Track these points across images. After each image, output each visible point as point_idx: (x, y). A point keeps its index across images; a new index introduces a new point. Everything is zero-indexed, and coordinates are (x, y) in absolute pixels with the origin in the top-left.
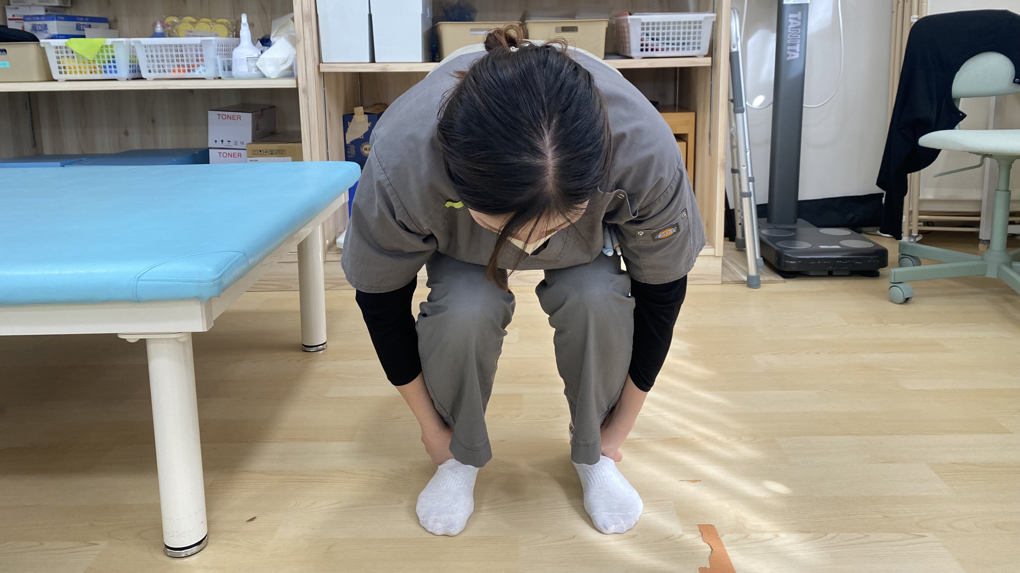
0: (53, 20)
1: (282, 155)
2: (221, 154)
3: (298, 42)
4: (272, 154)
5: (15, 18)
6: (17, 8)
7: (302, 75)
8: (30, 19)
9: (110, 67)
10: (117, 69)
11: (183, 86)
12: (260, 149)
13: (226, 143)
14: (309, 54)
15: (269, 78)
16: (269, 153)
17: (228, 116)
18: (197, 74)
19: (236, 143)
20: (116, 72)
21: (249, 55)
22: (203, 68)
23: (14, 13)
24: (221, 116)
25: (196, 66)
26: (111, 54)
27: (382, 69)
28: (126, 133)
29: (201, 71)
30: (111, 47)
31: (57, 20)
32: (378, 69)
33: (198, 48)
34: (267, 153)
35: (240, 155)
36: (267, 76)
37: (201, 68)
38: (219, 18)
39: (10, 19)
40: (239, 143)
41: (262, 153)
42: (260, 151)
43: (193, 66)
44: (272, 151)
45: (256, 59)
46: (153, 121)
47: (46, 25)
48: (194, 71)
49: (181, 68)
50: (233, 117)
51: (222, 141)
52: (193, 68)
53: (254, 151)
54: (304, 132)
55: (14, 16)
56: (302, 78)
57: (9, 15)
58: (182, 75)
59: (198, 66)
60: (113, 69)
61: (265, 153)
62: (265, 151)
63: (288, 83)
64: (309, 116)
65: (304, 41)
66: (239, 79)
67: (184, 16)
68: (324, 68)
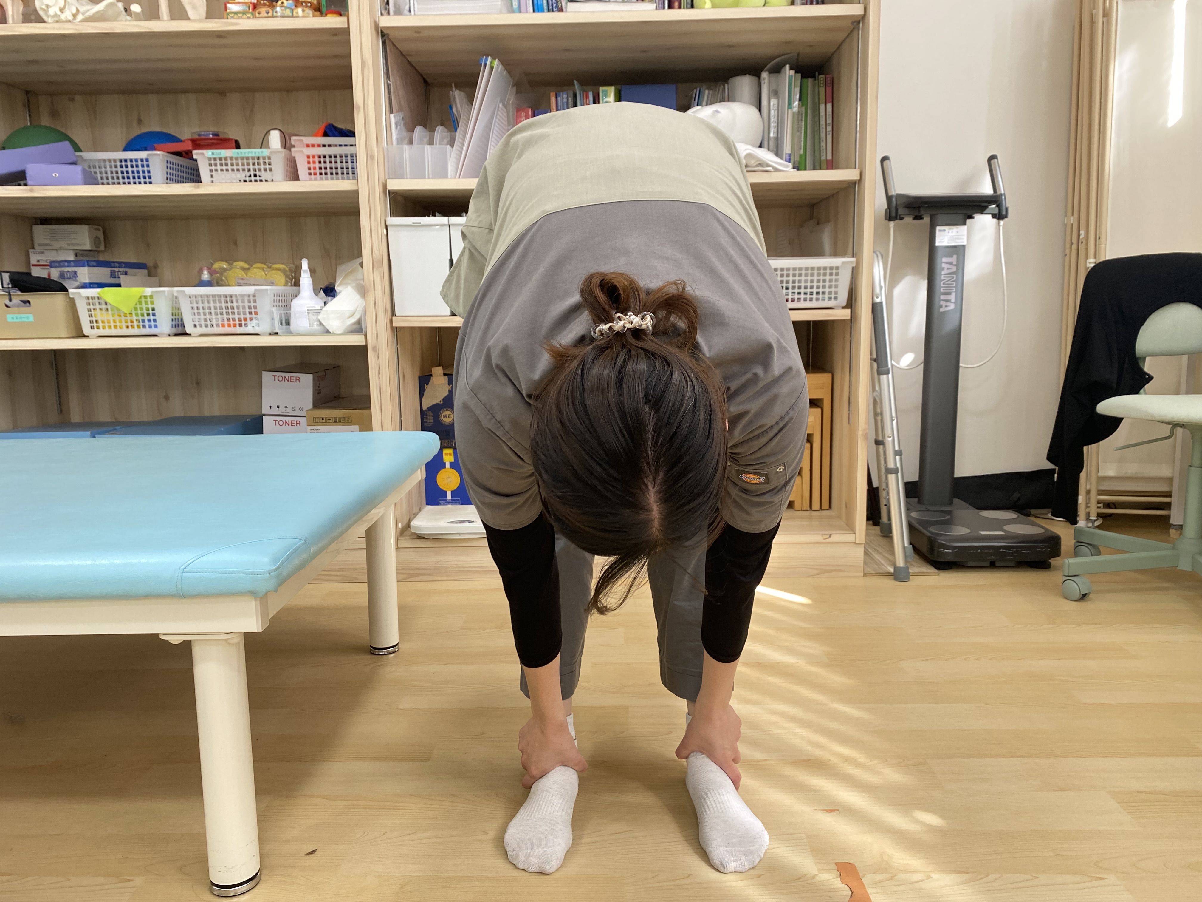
0: (84, 266)
1: (348, 424)
2: (277, 422)
3: (368, 291)
4: (336, 422)
5: (41, 263)
6: (42, 253)
7: (372, 331)
8: (57, 264)
9: (149, 321)
10: (157, 324)
11: (233, 343)
12: (323, 416)
13: (282, 409)
14: (380, 306)
15: (334, 334)
16: (332, 421)
17: (285, 377)
18: (249, 329)
19: (294, 409)
20: (156, 326)
21: (310, 307)
22: (257, 322)
23: (39, 258)
24: (276, 378)
25: (248, 320)
26: (150, 306)
28: (167, 398)
29: (255, 325)
30: (150, 298)
31: (89, 266)
33: (252, 298)
34: (330, 421)
35: (298, 423)
36: (331, 332)
37: (255, 322)
38: (276, 264)
39: (34, 265)
40: (297, 409)
41: (324, 420)
42: (323, 419)
43: (245, 320)
44: (336, 418)
45: (318, 312)
46: (198, 383)
47: (75, 273)
48: (246, 325)
49: (231, 322)
50: (291, 379)
51: (278, 407)
52: (246, 322)
53: (315, 418)
54: (374, 398)
55: (38, 261)
56: (372, 334)
57: (33, 261)
58: (232, 330)
59: (251, 319)
60: (153, 323)
61: (328, 421)
62: (327, 419)
63: (356, 340)
64: (379, 378)
65: (374, 290)
66: (299, 334)
67: (235, 261)
68: (397, 322)
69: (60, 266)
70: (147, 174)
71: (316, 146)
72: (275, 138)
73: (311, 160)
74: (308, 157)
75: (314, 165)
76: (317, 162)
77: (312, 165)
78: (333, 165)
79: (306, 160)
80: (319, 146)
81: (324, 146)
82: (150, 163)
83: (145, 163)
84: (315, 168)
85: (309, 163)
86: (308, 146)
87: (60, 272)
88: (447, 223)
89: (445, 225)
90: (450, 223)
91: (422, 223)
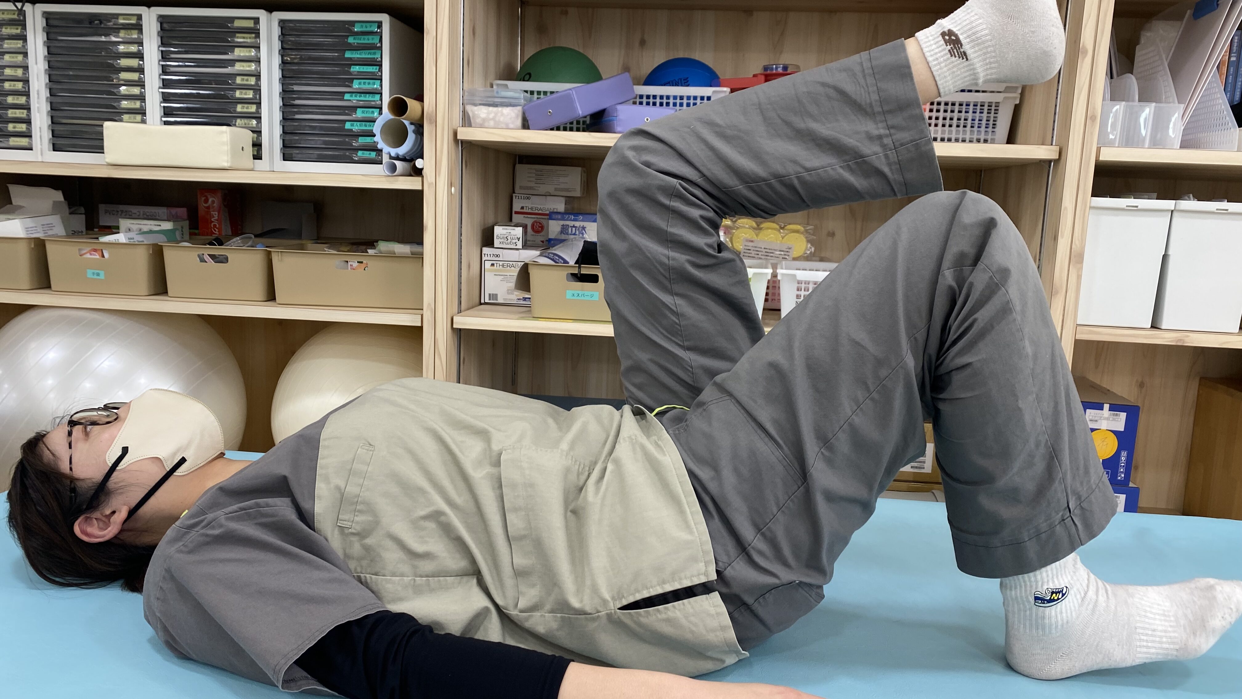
3: (1057, 293)
5: (525, 211)
6: (528, 198)
8: (559, 217)
14: (1070, 313)
23: (523, 205)
27: (1177, 342)
32: (1170, 340)
39: (517, 213)
47: (584, 228)
55: (523, 208)
57: (516, 207)
68: (1082, 333)
69: (563, 219)
78: (948, 115)
87: (563, 225)
88: (1173, 208)
89: (1168, 210)
90: (1177, 208)
91: (1139, 207)
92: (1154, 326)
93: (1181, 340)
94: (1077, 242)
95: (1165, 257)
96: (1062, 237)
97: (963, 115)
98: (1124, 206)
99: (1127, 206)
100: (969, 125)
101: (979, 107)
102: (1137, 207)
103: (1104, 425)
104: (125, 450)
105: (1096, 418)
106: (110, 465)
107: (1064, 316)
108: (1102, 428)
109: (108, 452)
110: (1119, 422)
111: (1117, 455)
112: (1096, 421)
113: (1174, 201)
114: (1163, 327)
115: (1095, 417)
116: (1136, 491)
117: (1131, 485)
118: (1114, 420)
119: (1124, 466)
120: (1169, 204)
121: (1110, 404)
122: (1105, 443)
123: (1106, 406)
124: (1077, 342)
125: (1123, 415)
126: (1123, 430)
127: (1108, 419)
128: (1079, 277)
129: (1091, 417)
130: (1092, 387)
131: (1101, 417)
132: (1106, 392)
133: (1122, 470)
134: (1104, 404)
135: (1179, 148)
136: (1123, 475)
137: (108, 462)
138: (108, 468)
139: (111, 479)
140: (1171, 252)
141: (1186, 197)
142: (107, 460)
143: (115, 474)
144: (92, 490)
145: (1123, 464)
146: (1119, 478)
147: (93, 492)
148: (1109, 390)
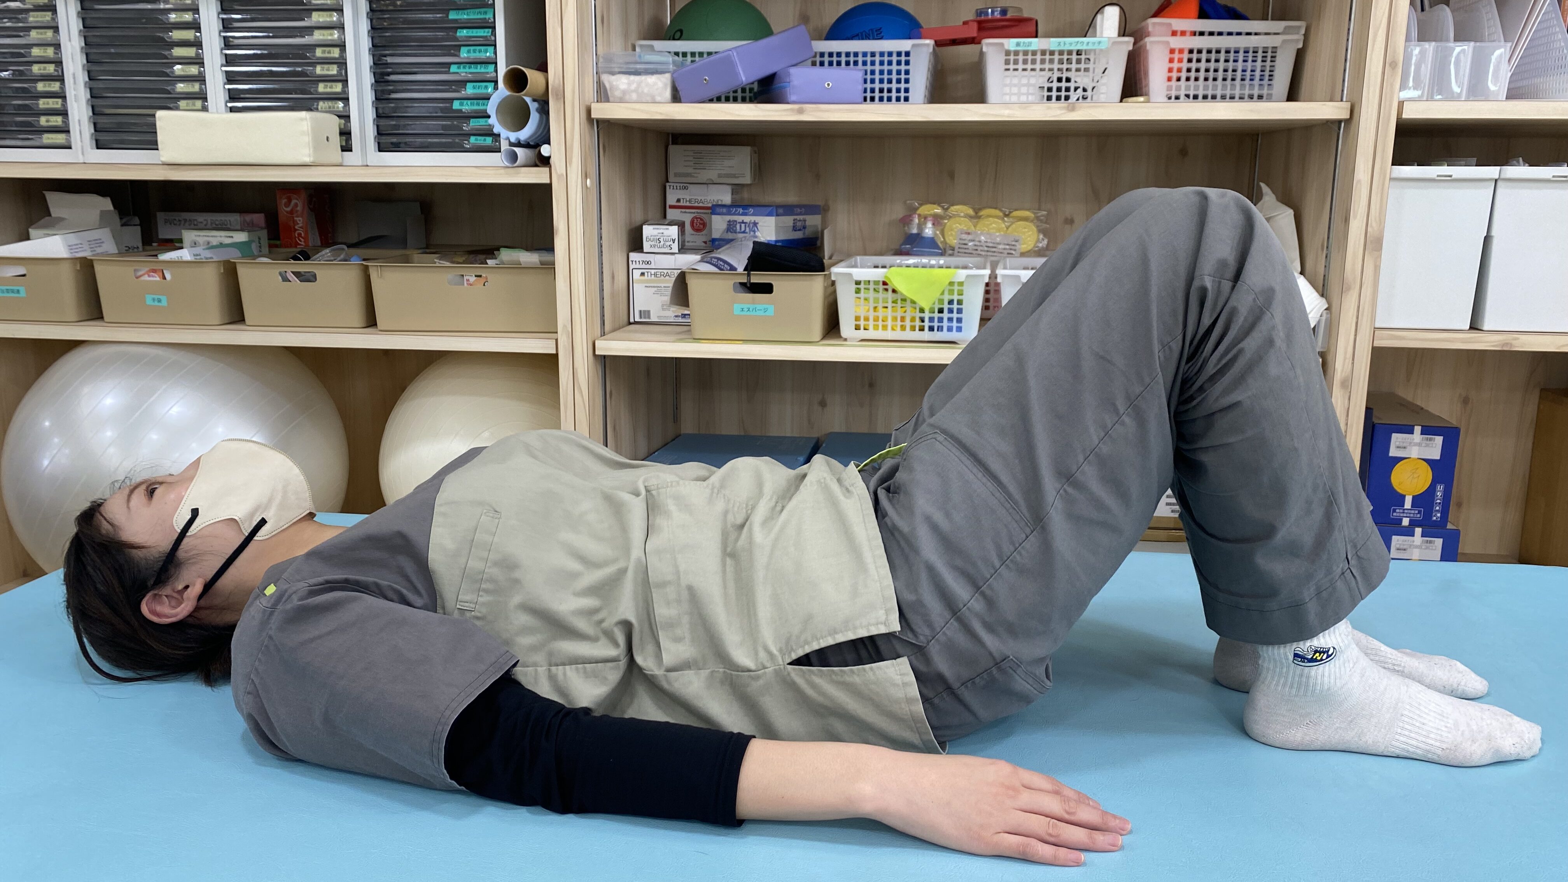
3: (1349, 289)
5: (681, 204)
6: (685, 188)
7: (1346, 353)
9: (950, 320)
10: (963, 325)
14: (1365, 313)
20: (959, 329)
23: (680, 197)
26: (956, 298)
27: (1503, 345)
31: (777, 215)
32: (1492, 344)
38: (1016, 210)
39: (671, 207)
47: (755, 224)
55: (679, 200)
57: (671, 200)
60: (955, 324)
67: (953, 205)
68: (1382, 339)
69: (729, 214)
70: (903, 77)
71: (1188, 34)
72: (1110, 18)
73: (1176, 56)
74: (1172, 51)
75: (1180, 65)
76: (1185, 60)
77: (1176, 65)
78: (1212, 65)
79: (1167, 56)
80: (1194, 34)
81: (1202, 34)
82: (911, 58)
83: (903, 58)
84: (1179, 70)
85: (1171, 61)
86: (1174, 33)
87: (729, 221)
88: (1497, 177)
89: (1490, 180)
90: (1502, 176)
91: (1453, 177)
92: (1474, 326)
93: (1507, 344)
94: (1374, 224)
95: (1487, 240)
96: (1355, 218)
97: (1231, 65)
98: (1434, 176)
99: (1438, 176)
100: (1239, 77)
101: (1251, 54)
102: (1451, 176)
103: (1414, 453)
104: (195, 513)
105: (1405, 445)
106: (179, 531)
107: (1357, 318)
108: (1412, 457)
109: (176, 516)
110: (1434, 448)
111: (1431, 490)
112: (1405, 448)
113: (1498, 168)
114: (1485, 328)
115: (1403, 442)
116: (1456, 534)
117: (1449, 526)
118: (1427, 446)
119: (1440, 503)
120: (1492, 171)
121: (1422, 426)
122: (1416, 475)
123: (1418, 429)
124: (1373, 348)
125: (1439, 440)
126: (1438, 458)
127: (1419, 445)
128: (1377, 268)
129: (1397, 443)
130: (1401, 405)
131: (1410, 443)
132: (1417, 410)
133: (1438, 508)
134: (1413, 426)
135: (1504, 99)
136: (1439, 515)
137: (176, 528)
138: (176, 536)
139: (181, 547)
140: (1494, 233)
141: (1515, 162)
142: (175, 524)
143: (185, 541)
144: (159, 561)
145: (1438, 501)
146: (1434, 518)
147: (161, 564)
148: (1422, 409)
